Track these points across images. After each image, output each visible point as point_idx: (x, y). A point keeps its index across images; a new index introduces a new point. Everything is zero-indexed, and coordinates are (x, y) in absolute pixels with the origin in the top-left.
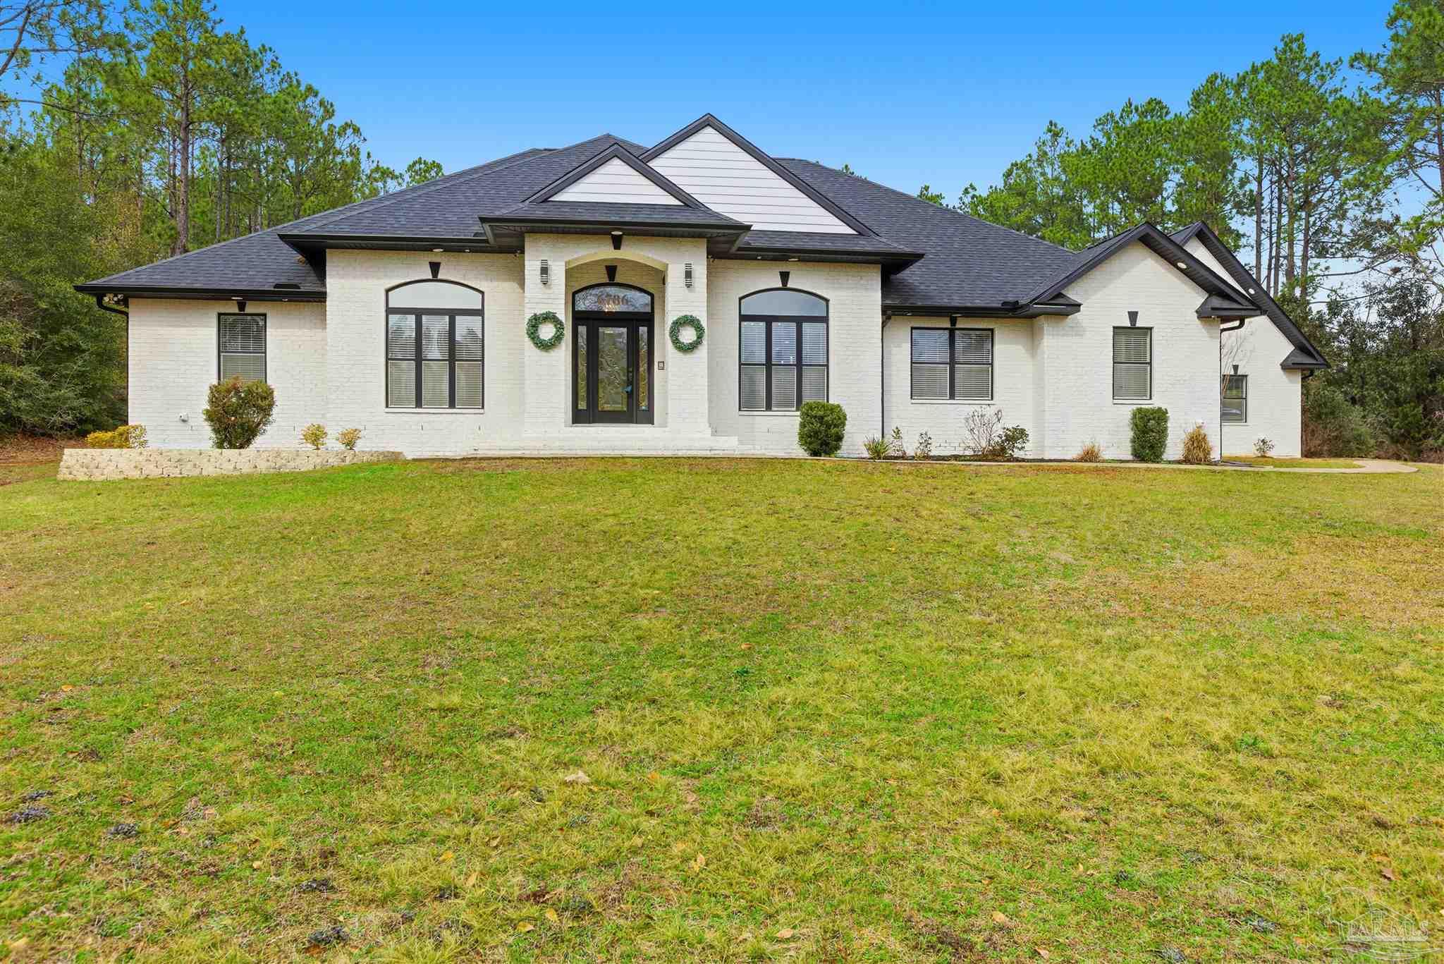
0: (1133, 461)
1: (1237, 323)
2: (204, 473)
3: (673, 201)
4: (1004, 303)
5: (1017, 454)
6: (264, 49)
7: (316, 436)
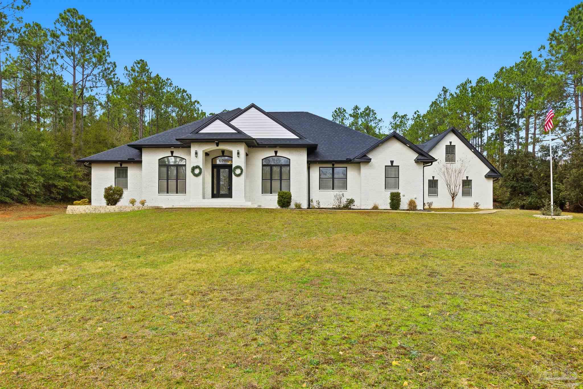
0: (390, 210)
1: (430, 164)
2: (101, 212)
3: (234, 131)
4: (347, 159)
5: (353, 207)
6: (168, 79)
7: (133, 202)
